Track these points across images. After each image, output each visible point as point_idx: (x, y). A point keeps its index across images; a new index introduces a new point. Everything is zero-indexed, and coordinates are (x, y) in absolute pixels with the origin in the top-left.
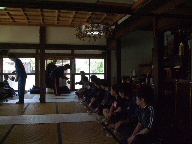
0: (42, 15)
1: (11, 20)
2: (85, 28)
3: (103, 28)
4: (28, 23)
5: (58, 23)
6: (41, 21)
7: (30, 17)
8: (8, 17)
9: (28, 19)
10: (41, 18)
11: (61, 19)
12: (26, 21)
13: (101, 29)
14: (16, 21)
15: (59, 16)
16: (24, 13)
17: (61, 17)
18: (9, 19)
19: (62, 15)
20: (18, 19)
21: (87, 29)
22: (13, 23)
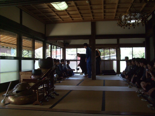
0: (92, 12)
1: (70, 19)
2: (125, 18)
3: (140, 16)
4: (82, 20)
5: (104, 18)
6: (92, 18)
7: (84, 15)
8: (68, 16)
9: (82, 16)
10: (91, 15)
11: (107, 14)
12: (81, 18)
13: (138, 17)
14: (74, 19)
15: (105, 12)
16: (79, 12)
17: (107, 13)
18: (69, 18)
19: (107, 11)
20: (75, 17)
21: (126, 18)
22: (72, 21)
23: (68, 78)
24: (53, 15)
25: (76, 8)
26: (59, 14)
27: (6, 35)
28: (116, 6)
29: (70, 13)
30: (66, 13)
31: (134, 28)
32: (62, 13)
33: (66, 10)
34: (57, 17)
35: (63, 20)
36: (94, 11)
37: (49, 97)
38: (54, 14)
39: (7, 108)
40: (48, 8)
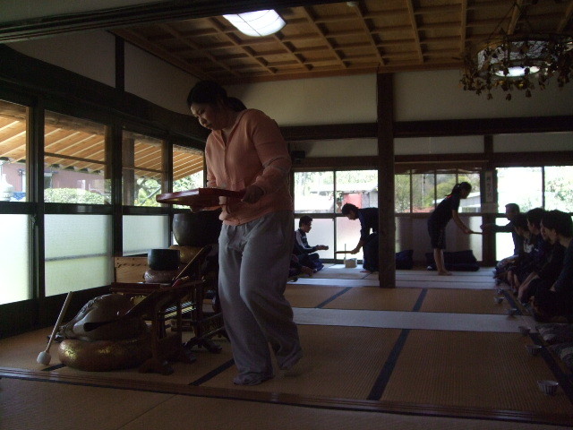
0: (377, 40)
1: (300, 64)
2: (486, 58)
3: (543, 51)
4: (344, 67)
5: (426, 59)
6: (379, 58)
7: (347, 50)
8: (290, 56)
9: (342, 56)
10: (373, 48)
11: (433, 45)
12: (339, 62)
13: (536, 54)
14: (315, 64)
15: (422, 37)
16: (328, 39)
17: (432, 39)
18: (295, 62)
19: (431, 32)
20: (319, 59)
21: (493, 61)
22: (307, 71)
23: (296, 280)
24: (235, 52)
25: (312, 26)
26: (256, 50)
27: (76, 128)
28: (462, 16)
29: (298, 43)
30: (281, 44)
31: (529, 95)
32: (268, 46)
33: (279, 34)
34: (251, 59)
35: (275, 70)
36: (385, 35)
37: (199, 346)
38: (238, 49)
39: (56, 379)
40: (212, 30)
